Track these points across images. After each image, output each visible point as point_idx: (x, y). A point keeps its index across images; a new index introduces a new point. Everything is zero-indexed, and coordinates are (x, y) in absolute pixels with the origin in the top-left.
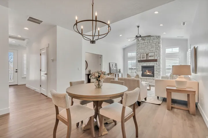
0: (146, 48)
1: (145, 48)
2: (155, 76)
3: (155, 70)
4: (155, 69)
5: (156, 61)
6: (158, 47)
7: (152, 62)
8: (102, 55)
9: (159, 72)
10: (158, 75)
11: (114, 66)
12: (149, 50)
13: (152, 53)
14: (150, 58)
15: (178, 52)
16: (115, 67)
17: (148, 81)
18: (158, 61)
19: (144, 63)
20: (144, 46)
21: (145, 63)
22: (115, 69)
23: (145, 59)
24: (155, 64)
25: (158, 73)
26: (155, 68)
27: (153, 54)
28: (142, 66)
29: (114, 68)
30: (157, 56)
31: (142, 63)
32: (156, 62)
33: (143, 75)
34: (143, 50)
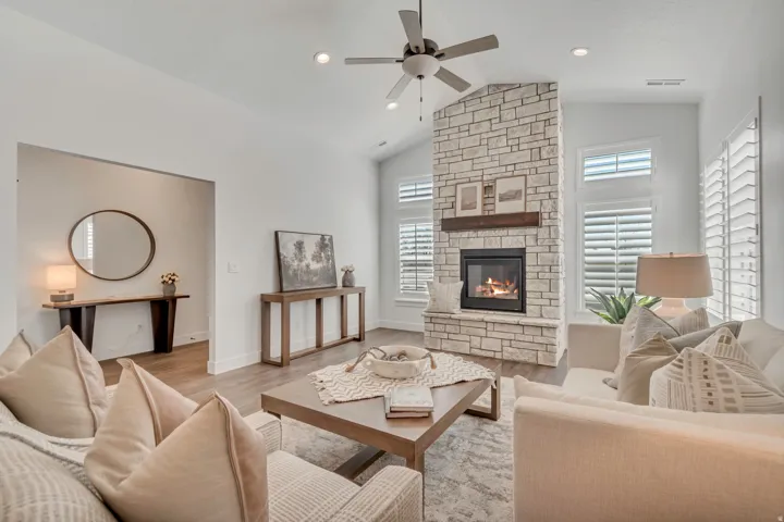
0: (482, 151)
1: (476, 152)
2: (528, 308)
3: (528, 276)
4: (528, 269)
5: (531, 220)
6: (541, 144)
7: (512, 231)
8: (212, 184)
9: (552, 285)
10: (547, 302)
11: (310, 248)
12: (497, 163)
13: (513, 176)
14: (502, 208)
15: (648, 172)
16: (317, 258)
17: (495, 335)
18: (545, 223)
19: (471, 233)
20: (471, 142)
21: (480, 233)
22: (315, 266)
23: (477, 212)
24: (530, 241)
25: (545, 288)
26: (530, 260)
27: (517, 184)
28: (462, 251)
29: (308, 259)
30: (540, 197)
31: (465, 234)
32: (532, 231)
33: (467, 302)
34: (467, 165)
